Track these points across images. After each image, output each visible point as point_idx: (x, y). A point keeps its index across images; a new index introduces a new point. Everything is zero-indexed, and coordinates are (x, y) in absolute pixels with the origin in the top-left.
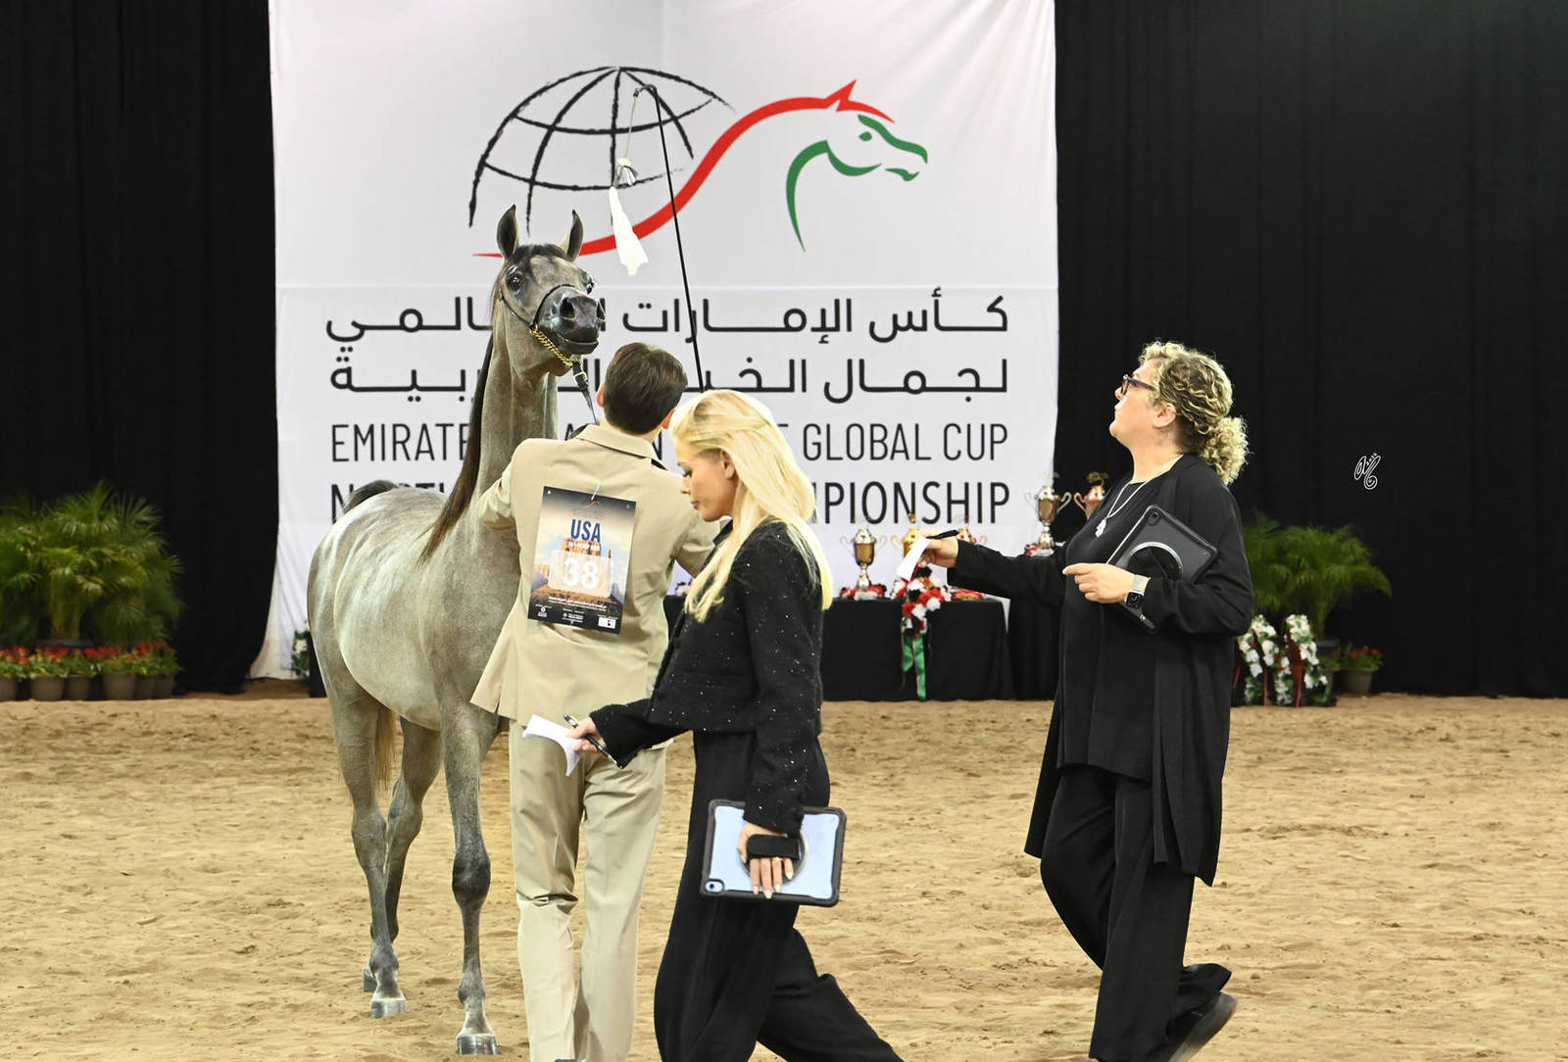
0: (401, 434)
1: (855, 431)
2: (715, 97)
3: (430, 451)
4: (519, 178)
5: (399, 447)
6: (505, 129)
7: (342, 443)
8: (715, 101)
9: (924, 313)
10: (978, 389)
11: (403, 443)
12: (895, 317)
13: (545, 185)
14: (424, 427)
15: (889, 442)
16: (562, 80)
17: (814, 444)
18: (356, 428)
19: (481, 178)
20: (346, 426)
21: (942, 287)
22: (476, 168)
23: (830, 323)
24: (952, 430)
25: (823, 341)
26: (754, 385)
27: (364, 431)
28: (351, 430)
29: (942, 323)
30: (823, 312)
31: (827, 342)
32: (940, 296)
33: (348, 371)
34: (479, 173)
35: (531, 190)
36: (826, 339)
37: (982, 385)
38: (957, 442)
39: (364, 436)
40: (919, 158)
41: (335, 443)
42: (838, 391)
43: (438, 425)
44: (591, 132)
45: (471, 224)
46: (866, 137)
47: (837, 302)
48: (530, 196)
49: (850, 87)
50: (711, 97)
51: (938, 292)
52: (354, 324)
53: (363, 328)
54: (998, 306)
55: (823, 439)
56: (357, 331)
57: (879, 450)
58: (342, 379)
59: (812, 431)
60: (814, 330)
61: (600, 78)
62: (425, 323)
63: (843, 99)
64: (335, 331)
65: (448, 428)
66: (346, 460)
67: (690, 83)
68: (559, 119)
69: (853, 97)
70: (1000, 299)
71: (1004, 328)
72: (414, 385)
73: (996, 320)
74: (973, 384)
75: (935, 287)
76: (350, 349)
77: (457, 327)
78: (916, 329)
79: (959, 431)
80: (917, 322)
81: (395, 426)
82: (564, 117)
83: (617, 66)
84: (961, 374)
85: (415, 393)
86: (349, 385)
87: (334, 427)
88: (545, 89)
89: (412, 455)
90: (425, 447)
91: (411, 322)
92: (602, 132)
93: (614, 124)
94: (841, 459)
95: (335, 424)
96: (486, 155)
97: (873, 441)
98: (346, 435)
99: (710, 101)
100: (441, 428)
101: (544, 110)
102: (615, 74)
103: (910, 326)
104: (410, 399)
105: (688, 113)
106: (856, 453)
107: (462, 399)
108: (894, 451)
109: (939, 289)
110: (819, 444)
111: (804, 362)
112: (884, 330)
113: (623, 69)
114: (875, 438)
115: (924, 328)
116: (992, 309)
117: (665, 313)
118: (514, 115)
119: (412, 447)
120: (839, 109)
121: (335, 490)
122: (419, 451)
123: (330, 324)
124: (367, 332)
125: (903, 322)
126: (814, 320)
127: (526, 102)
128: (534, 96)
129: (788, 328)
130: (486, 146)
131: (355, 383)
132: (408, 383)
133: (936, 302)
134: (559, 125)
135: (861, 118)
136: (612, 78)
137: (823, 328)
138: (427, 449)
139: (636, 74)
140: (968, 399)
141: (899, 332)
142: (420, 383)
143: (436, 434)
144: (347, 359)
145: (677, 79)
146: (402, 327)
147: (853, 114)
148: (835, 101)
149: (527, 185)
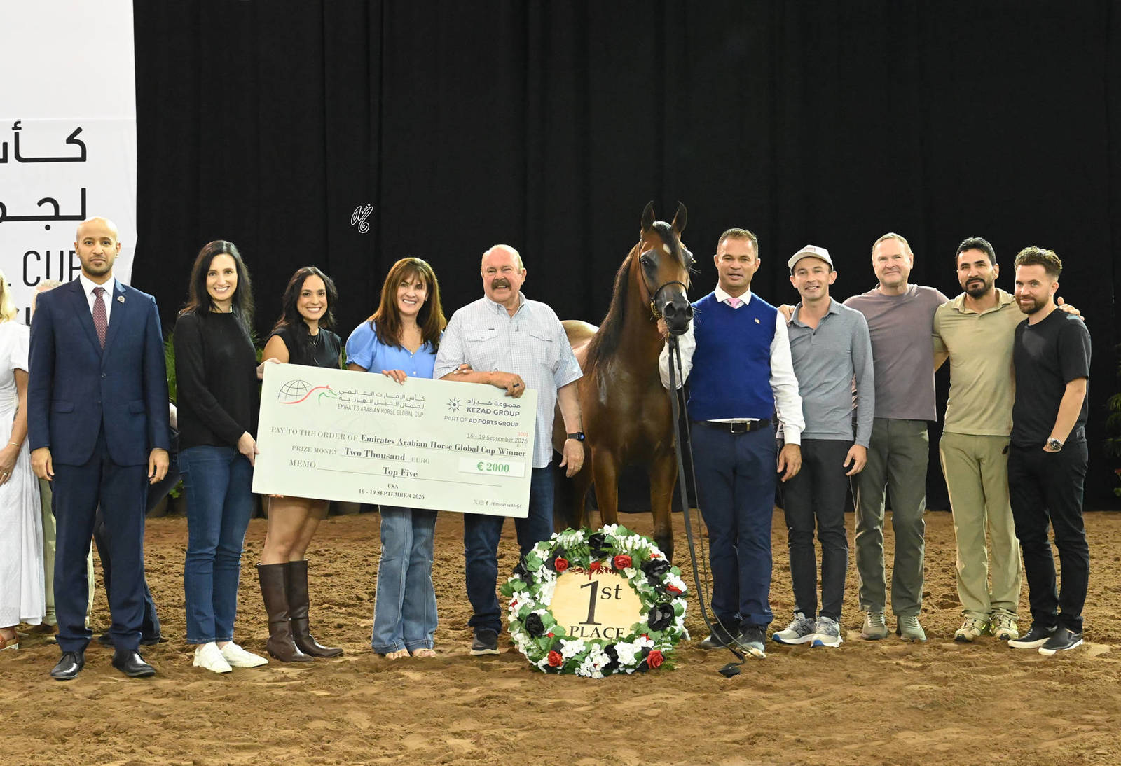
9: (5, 146)
10: (57, 217)
21: (22, 120)
24: (32, 257)
29: (22, 155)
32: (20, 128)
37: (61, 213)
38: (37, 268)
51: (18, 125)
54: (77, 137)
70: (79, 130)
71: (83, 158)
73: (75, 151)
74: (52, 213)
75: (16, 120)
79: (39, 258)
84: (40, 203)
109: (19, 122)
115: (6, 160)
116: (71, 140)
133: (17, 135)
140: (48, 227)
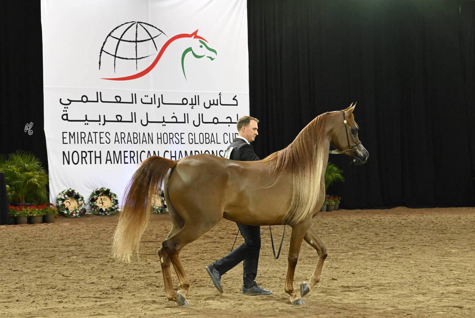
0: (83, 135)
1: (201, 135)
2: (162, 32)
3: (92, 141)
4: (112, 55)
5: (83, 139)
6: (108, 39)
7: (66, 138)
8: (162, 34)
9: (217, 100)
10: (231, 123)
11: (84, 138)
12: (210, 101)
13: (119, 57)
14: (90, 133)
15: (210, 138)
16: (122, 25)
17: (191, 139)
18: (70, 133)
19: (102, 54)
20: (67, 132)
21: (221, 92)
22: (100, 51)
23: (194, 103)
24: (225, 135)
25: (192, 108)
26: (175, 121)
27: (72, 134)
28: (68, 134)
29: (222, 103)
30: (192, 99)
31: (193, 108)
32: (221, 95)
33: (67, 115)
34: (101, 53)
35: (115, 59)
36: (193, 107)
37: (232, 121)
38: (227, 138)
39: (72, 136)
40: (214, 53)
41: (63, 138)
42: (197, 123)
43: (93, 132)
44: (130, 41)
45: (100, 69)
46: (201, 47)
47: (195, 96)
48: (115, 60)
49: (197, 31)
50: (161, 32)
51: (220, 94)
52: (68, 100)
53: (71, 101)
54: (235, 98)
55: (193, 137)
56: (69, 102)
57: (208, 141)
58: (65, 117)
59: (190, 135)
60: (190, 104)
61: (132, 25)
62: (88, 100)
63: (195, 35)
64: (62, 102)
65: (96, 133)
66: (67, 143)
67: (156, 28)
68: (122, 37)
69: (198, 34)
70: (236, 96)
71: (237, 105)
72: (86, 120)
73: (235, 102)
74: (230, 121)
75: (219, 92)
76: (67, 108)
77: (97, 101)
78: (216, 105)
79: (227, 135)
80: (216, 103)
81: (81, 133)
82: (123, 36)
83: (137, 21)
84: (227, 118)
85: (86, 122)
86: (67, 119)
87: (63, 133)
88: (118, 27)
89: (86, 142)
90: (90, 140)
91: (85, 100)
92: (133, 42)
93: (136, 39)
94: (198, 143)
95: (63, 132)
96: (102, 47)
97: (206, 138)
98: (67, 135)
99: (161, 33)
100: (94, 133)
101: (118, 34)
102: (136, 23)
103: (214, 104)
104: (85, 124)
105: (155, 37)
106: (202, 142)
107: (100, 124)
108: (211, 141)
109: (221, 93)
110: (192, 139)
111: (188, 114)
112: (207, 105)
113: (138, 22)
114: (206, 137)
115: (217, 105)
116: (234, 99)
117: (152, 98)
118: (109, 35)
119: (86, 139)
120: (194, 38)
121: (64, 153)
122: (88, 141)
123: (61, 99)
124: (72, 102)
125: (212, 103)
126: (190, 102)
127: (113, 31)
128: (115, 29)
129: (183, 104)
130: (103, 44)
131: (69, 119)
132: (85, 119)
133: (220, 97)
134: (122, 39)
135: (200, 41)
136: (135, 25)
137: (192, 104)
138: (91, 140)
139: (142, 24)
140: (229, 126)
141: (211, 106)
142: (88, 119)
143: (93, 135)
144: (66, 111)
145: (152, 26)
146: (82, 101)
147: (198, 39)
148: (193, 35)
149: (114, 57)
